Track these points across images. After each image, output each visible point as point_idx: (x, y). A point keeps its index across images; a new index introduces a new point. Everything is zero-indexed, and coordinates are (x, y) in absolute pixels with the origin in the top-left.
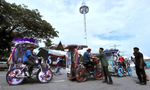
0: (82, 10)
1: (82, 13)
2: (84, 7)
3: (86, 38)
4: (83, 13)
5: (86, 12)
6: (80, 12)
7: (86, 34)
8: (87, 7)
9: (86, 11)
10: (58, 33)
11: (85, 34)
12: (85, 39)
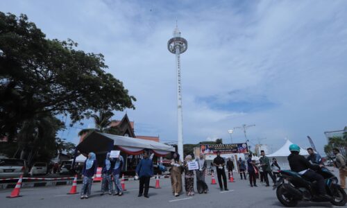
0: (172, 45)
1: (174, 51)
2: (178, 39)
3: (180, 107)
4: (175, 53)
5: (182, 50)
6: (169, 50)
7: (180, 99)
8: (185, 41)
9: (180, 48)
10: (135, 100)
11: (179, 97)
12: (179, 109)
